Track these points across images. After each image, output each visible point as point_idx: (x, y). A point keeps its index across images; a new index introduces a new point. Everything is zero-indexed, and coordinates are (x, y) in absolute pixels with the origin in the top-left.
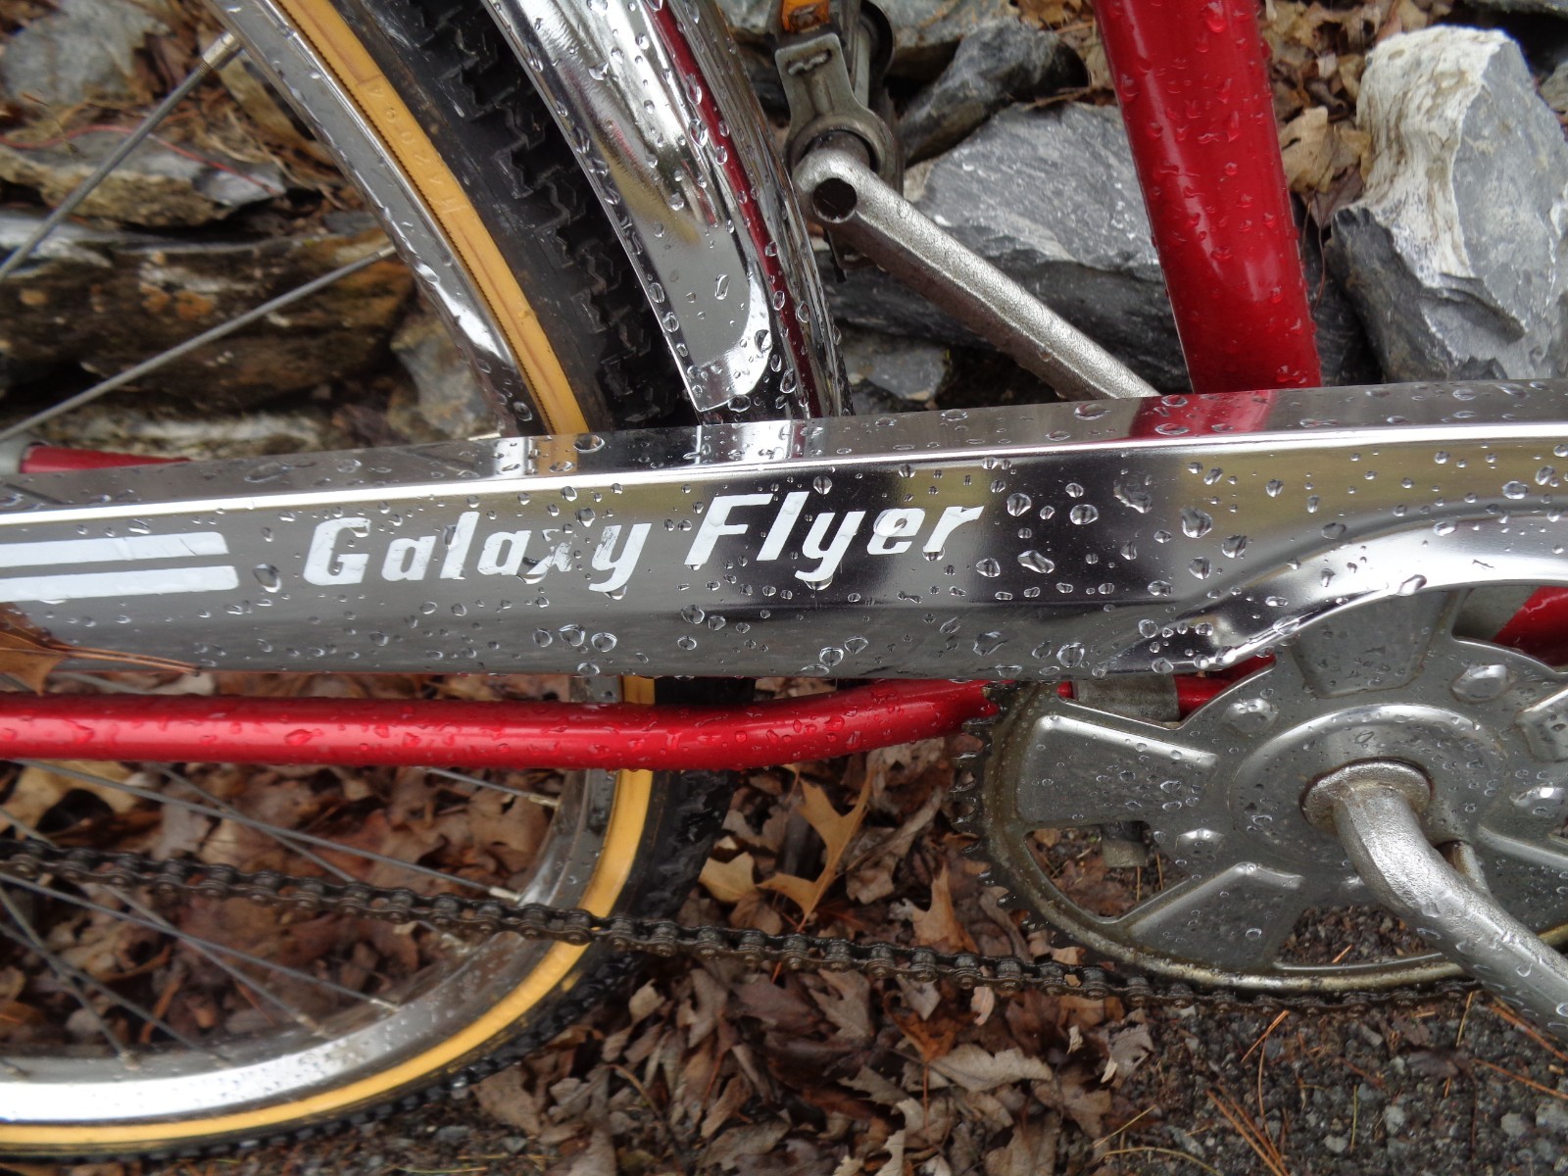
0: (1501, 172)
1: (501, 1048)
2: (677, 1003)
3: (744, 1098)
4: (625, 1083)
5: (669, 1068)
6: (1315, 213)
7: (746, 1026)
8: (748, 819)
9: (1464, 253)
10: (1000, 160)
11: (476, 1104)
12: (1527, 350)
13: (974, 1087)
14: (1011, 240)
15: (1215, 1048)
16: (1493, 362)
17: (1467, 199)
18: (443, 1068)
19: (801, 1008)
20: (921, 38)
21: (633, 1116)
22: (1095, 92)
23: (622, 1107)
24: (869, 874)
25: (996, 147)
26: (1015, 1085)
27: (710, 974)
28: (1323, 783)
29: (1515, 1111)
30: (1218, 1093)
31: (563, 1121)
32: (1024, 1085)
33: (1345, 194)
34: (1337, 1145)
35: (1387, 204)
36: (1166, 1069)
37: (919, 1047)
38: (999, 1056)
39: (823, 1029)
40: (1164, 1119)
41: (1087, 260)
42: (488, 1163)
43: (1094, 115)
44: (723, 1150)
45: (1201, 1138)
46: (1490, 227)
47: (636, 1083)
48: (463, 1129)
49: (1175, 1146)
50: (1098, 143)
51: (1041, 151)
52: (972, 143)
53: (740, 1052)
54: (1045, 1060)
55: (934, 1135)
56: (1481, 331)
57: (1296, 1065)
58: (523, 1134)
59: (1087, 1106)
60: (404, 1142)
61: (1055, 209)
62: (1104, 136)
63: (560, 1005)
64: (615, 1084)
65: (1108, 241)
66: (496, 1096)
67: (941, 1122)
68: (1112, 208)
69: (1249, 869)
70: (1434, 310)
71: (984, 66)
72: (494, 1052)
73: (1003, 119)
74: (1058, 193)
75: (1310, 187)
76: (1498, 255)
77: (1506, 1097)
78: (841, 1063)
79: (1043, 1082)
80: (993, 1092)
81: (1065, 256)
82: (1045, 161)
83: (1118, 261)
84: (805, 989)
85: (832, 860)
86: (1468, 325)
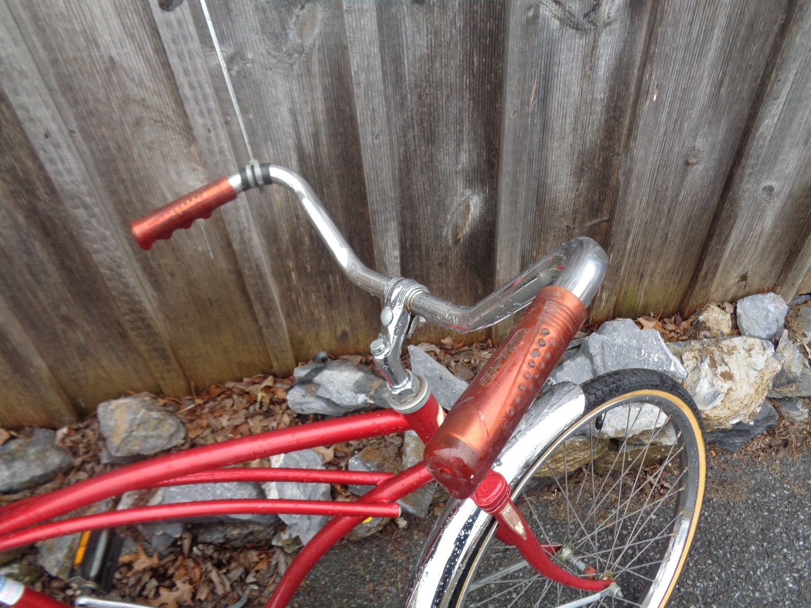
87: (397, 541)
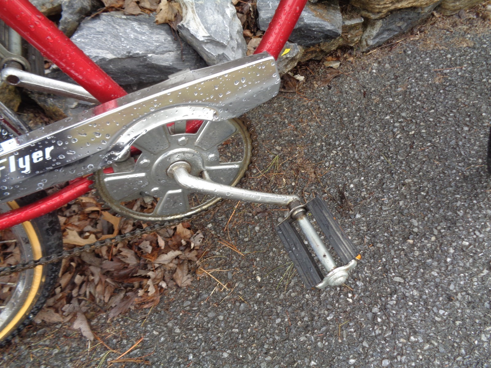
0: (207, 7)
1: (36, 303)
2: (88, 276)
3: (113, 290)
4: (82, 300)
5: (92, 291)
6: (173, 27)
7: (107, 273)
8: (92, 226)
9: (205, 30)
10: (87, 35)
11: (45, 322)
12: (230, 48)
13: (166, 263)
14: (97, 57)
15: (218, 231)
16: (223, 54)
17: (201, 17)
18: (25, 314)
19: (119, 264)
20: (53, 5)
21: (87, 306)
22: (107, 8)
23: (84, 305)
24: (125, 227)
25: (84, 32)
26: (175, 258)
27: (94, 266)
28: (168, 170)
29: (280, 217)
30: (220, 240)
31: (68, 315)
32: (177, 257)
33: (178, 20)
34: (246, 240)
35: (186, 22)
36: (208, 240)
37: (150, 260)
38: (168, 254)
39: (126, 266)
40: (210, 251)
41: (119, 56)
42: (53, 334)
43: (108, 16)
44: (111, 303)
45: (219, 251)
46: (209, 22)
47: (85, 299)
48: (44, 329)
49: (214, 255)
50: (112, 23)
51: (98, 30)
52: (77, 33)
53: (108, 280)
54: (179, 250)
55: (159, 277)
56: (218, 47)
57: (236, 227)
58: (60, 323)
59: (192, 255)
60: (29, 339)
61: (107, 45)
62: (113, 21)
63: (45, 286)
64: (80, 301)
65: (123, 50)
66: (49, 318)
67: (160, 274)
68: (121, 40)
69: (170, 192)
70: (205, 45)
71: (70, 12)
72: (35, 305)
73: (84, 23)
74: (106, 40)
75: (169, 21)
76: (213, 28)
77: (278, 215)
78: (133, 271)
79: (181, 255)
80: (171, 262)
81: (114, 57)
82: (99, 32)
83: (127, 54)
84: (119, 259)
85: (116, 228)
86: (215, 47)
87: (300, 92)
